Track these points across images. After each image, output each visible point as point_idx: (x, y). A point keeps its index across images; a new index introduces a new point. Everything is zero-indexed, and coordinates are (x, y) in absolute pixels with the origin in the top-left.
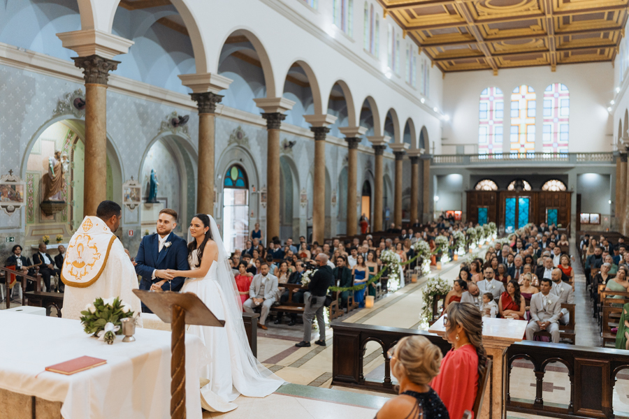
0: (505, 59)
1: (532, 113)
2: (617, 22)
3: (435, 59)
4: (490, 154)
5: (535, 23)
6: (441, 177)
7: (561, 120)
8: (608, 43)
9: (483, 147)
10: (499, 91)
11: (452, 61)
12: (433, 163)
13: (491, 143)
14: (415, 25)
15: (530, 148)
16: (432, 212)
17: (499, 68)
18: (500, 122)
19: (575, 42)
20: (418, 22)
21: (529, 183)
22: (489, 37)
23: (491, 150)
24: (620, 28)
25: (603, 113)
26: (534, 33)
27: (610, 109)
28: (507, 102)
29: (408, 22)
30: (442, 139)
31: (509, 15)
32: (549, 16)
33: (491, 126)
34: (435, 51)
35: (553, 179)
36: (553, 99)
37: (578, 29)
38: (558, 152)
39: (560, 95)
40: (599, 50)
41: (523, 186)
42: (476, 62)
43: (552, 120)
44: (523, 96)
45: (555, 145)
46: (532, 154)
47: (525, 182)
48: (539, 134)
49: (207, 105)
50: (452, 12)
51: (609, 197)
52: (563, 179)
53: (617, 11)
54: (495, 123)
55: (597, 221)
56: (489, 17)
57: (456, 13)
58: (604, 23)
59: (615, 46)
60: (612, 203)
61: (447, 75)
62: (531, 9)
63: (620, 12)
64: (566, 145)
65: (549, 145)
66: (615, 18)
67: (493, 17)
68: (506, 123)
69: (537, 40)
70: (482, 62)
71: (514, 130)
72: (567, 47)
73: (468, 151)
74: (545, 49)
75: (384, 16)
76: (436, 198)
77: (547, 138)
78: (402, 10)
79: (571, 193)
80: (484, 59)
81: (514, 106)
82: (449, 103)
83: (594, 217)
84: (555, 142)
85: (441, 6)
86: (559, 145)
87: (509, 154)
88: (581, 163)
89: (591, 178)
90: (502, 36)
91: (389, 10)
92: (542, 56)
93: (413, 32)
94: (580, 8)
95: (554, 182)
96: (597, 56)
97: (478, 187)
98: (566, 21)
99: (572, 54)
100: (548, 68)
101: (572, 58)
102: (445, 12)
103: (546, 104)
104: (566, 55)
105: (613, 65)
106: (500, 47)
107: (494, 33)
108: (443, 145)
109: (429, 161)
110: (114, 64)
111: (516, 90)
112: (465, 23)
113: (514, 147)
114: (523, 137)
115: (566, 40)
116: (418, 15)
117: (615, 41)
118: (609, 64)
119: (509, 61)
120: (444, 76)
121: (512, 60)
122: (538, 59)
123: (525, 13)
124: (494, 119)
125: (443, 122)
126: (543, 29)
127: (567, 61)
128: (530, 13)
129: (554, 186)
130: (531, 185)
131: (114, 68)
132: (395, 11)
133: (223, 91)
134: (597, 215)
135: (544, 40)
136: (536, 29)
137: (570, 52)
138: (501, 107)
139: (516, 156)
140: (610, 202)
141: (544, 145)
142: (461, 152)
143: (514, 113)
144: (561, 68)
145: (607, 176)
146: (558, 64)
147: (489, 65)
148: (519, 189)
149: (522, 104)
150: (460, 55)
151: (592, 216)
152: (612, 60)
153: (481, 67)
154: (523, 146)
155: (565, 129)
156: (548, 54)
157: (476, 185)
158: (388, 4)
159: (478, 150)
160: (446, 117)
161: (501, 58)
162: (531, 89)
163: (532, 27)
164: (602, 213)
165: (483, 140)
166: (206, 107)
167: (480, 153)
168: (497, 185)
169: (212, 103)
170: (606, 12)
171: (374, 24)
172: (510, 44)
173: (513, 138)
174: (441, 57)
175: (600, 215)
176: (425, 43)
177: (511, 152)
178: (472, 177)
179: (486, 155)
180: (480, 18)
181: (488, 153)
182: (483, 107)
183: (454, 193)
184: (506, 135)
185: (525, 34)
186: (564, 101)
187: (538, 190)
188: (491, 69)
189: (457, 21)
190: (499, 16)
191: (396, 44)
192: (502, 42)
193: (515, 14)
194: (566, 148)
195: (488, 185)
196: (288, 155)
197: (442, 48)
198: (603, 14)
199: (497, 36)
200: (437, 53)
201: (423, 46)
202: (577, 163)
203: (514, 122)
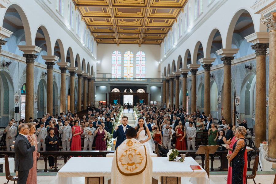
0: (122, 40)
1: (132, 62)
2: (165, 32)
3: (96, 38)
4: (116, 78)
5: (137, 29)
6: (97, 87)
7: (142, 65)
8: (160, 38)
9: (113, 75)
10: (119, 53)
11: (102, 39)
12: (95, 82)
13: (116, 73)
14: (92, 24)
15: (131, 76)
16: (95, 102)
17: (120, 43)
18: (120, 65)
19: (149, 37)
20: (93, 23)
21: (132, 90)
22: (119, 32)
23: (116, 76)
24: (166, 34)
25: (157, 63)
26: (136, 32)
27: (159, 62)
28: (123, 57)
29: (89, 23)
30: (97, 71)
31: (129, 25)
32: (144, 27)
33: (116, 66)
34: (96, 35)
35: (140, 88)
36: (139, 57)
37: (152, 33)
38: (142, 78)
39: (142, 56)
40: (156, 40)
41: (130, 91)
42: (111, 40)
43: (139, 65)
44: (129, 55)
45: (140, 75)
46: (132, 78)
47: (130, 89)
48: (135, 70)
49: (31, 59)
50: (108, 21)
51: (161, 95)
52: (144, 88)
53: (166, 28)
54: (118, 65)
55: (156, 104)
56: (122, 25)
57: (109, 22)
58: (160, 31)
59: (162, 40)
60: (162, 97)
61: (99, 44)
62: (138, 24)
63: (167, 28)
64: (145, 75)
65: (138, 75)
66: (165, 30)
67: (123, 25)
68: (122, 65)
69: (136, 35)
70: (113, 41)
71: (125, 68)
72: (146, 38)
73: (108, 76)
74: (138, 38)
75: (82, 20)
76: (96, 96)
77: (137, 72)
78: (88, 18)
79: (148, 93)
80: (115, 40)
81: (125, 59)
82: (100, 56)
83: (155, 102)
84: (141, 74)
85: (105, 19)
86: (142, 75)
87: (124, 78)
88: (151, 82)
89: (154, 88)
90: (124, 32)
91: (84, 17)
92: (136, 41)
93: (90, 27)
94: (154, 26)
95: (141, 89)
96: (155, 42)
97: (113, 91)
98: (148, 29)
99: (147, 41)
100: (138, 45)
101: (146, 42)
102: (105, 21)
103: (137, 59)
104: (145, 41)
105: (160, 46)
106: (122, 36)
107: (121, 30)
108: (97, 73)
109: (93, 80)
110: (4, 42)
111: (126, 53)
112: (113, 26)
113: (126, 76)
114: (129, 71)
115: (146, 36)
116: (94, 20)
117: (163, 38)
118: (159, 45)
119: (123, 41)
120: (97, 45)
121: (125, 41)
122: (134, 41)
123: (135, 25)
124: (118, 64)
125: (97, 64)
126: (139, 31)
127: (145, 43)
128: (137, 25)
129: (141, 91)
130: (133, 91)
131: (4, 44)
132: (86, 18)
133: (38, 53)
134: (156, 102)
135: (139, 35)
136: (137, 31)
137: (146, 40)
138: (120, 59)
139: (126, 79)
140: (161, 97)
141: (136, 75)
142: (105, 77)
143: (125, 62)
144: (142, 46)
145: (159, 88)
146: (141, 44)
147: (116, 42)
148: (128, 92)
149: (128, 58)
150: (106, 37)
151: (154, 102)
152: (160, 44)
153: (112, 43)
154: (129, 75)
155: (144, 69)
156: (139, 40)
157: (111, 90)
158: (84, 15)
159: (111, 76)
160: (99, 62)
161: (121, 40)
162: (131, 53)
163: (136, 30)
164: (158, 101)
165: (113, 72)
166: (31, 60)
167: (112, 77)
168: (120, 90)
169: (33, 58)
170: (162, 28)
171: (79, 23)
172: (126, 35)
173: (125, 71)
174: (98, 37)
175: (157, 102)
176: (94, 31)
177: (124, 77)
178: (111, 87)
179: (115, 78)
180: (118, 25)
181: (115, 77)
182: (113, 59)
183: (103, 93)
184: (122, 70)
185: (133, 32)
186: (144, 58)
187: (135, 92)
188: (117, 43)
189: (109, 25)
190: (125, 25)
191: (85, 31)
192: (123, 34)
193: (131, 25)
194: (144, 76)
195: (116, 90)
196: (44, 78)
197: (99, 34)
198: (161, 28)
199: (122, 32)
200: (97, 36)
201: (92, 32)
202: (150, 82)
203: (125, 65)
